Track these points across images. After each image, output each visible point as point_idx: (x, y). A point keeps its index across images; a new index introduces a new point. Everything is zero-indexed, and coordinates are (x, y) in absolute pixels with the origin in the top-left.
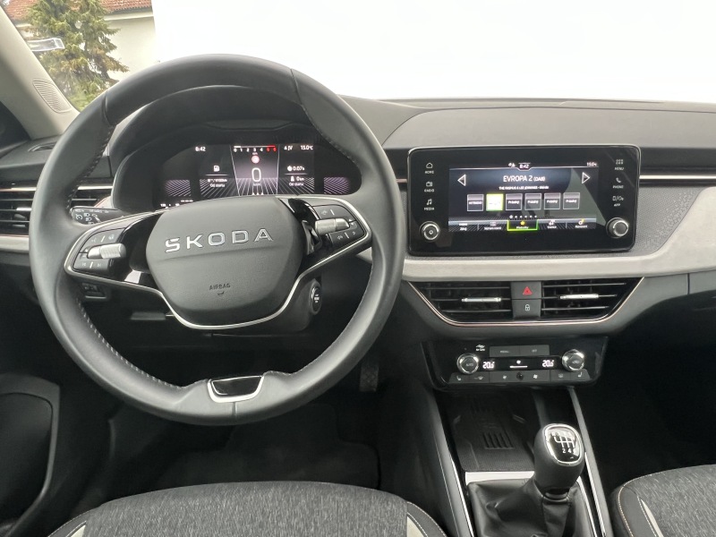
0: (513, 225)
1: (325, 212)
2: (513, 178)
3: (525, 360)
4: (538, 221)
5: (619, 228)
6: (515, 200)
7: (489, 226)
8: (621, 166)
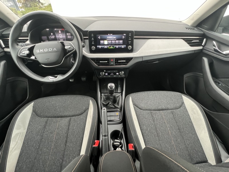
0: (110, 47)
1: (67, 45)
2: (109, 37)
3: (113, 73)
4: (115, 46)
5: (130, 48)
6: (110, 42)
7: (105, 47)
8: (130, 35)
